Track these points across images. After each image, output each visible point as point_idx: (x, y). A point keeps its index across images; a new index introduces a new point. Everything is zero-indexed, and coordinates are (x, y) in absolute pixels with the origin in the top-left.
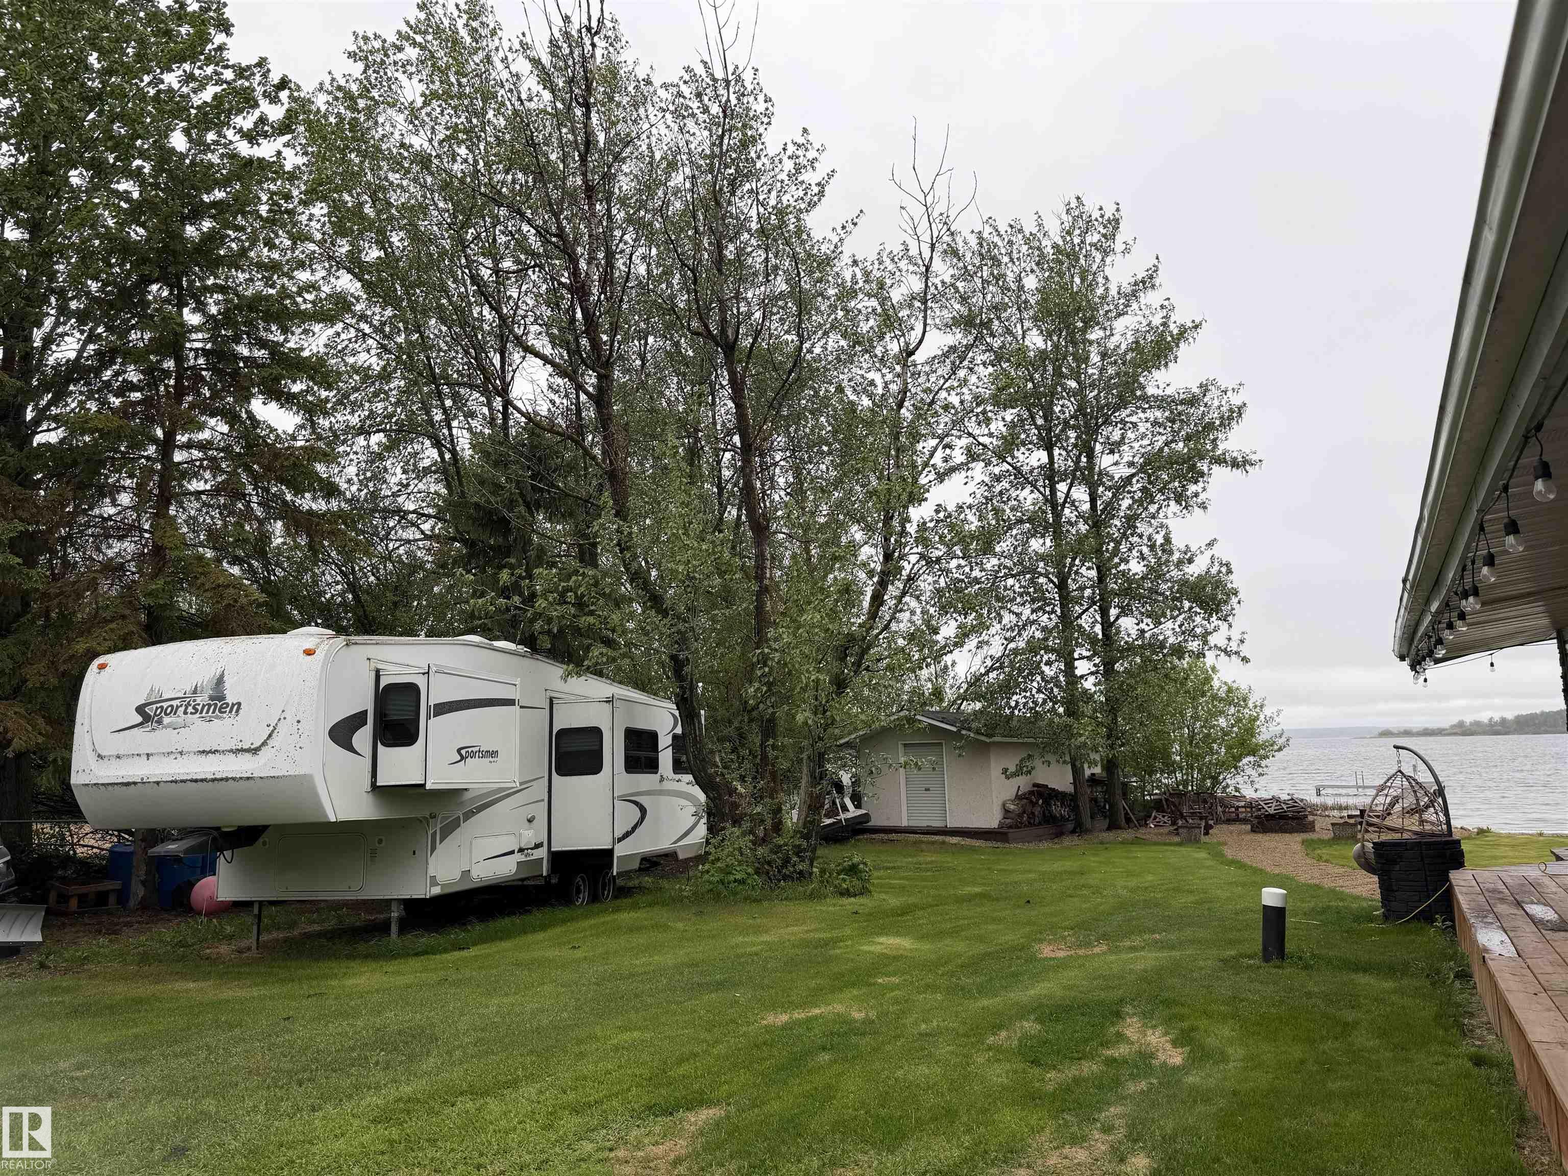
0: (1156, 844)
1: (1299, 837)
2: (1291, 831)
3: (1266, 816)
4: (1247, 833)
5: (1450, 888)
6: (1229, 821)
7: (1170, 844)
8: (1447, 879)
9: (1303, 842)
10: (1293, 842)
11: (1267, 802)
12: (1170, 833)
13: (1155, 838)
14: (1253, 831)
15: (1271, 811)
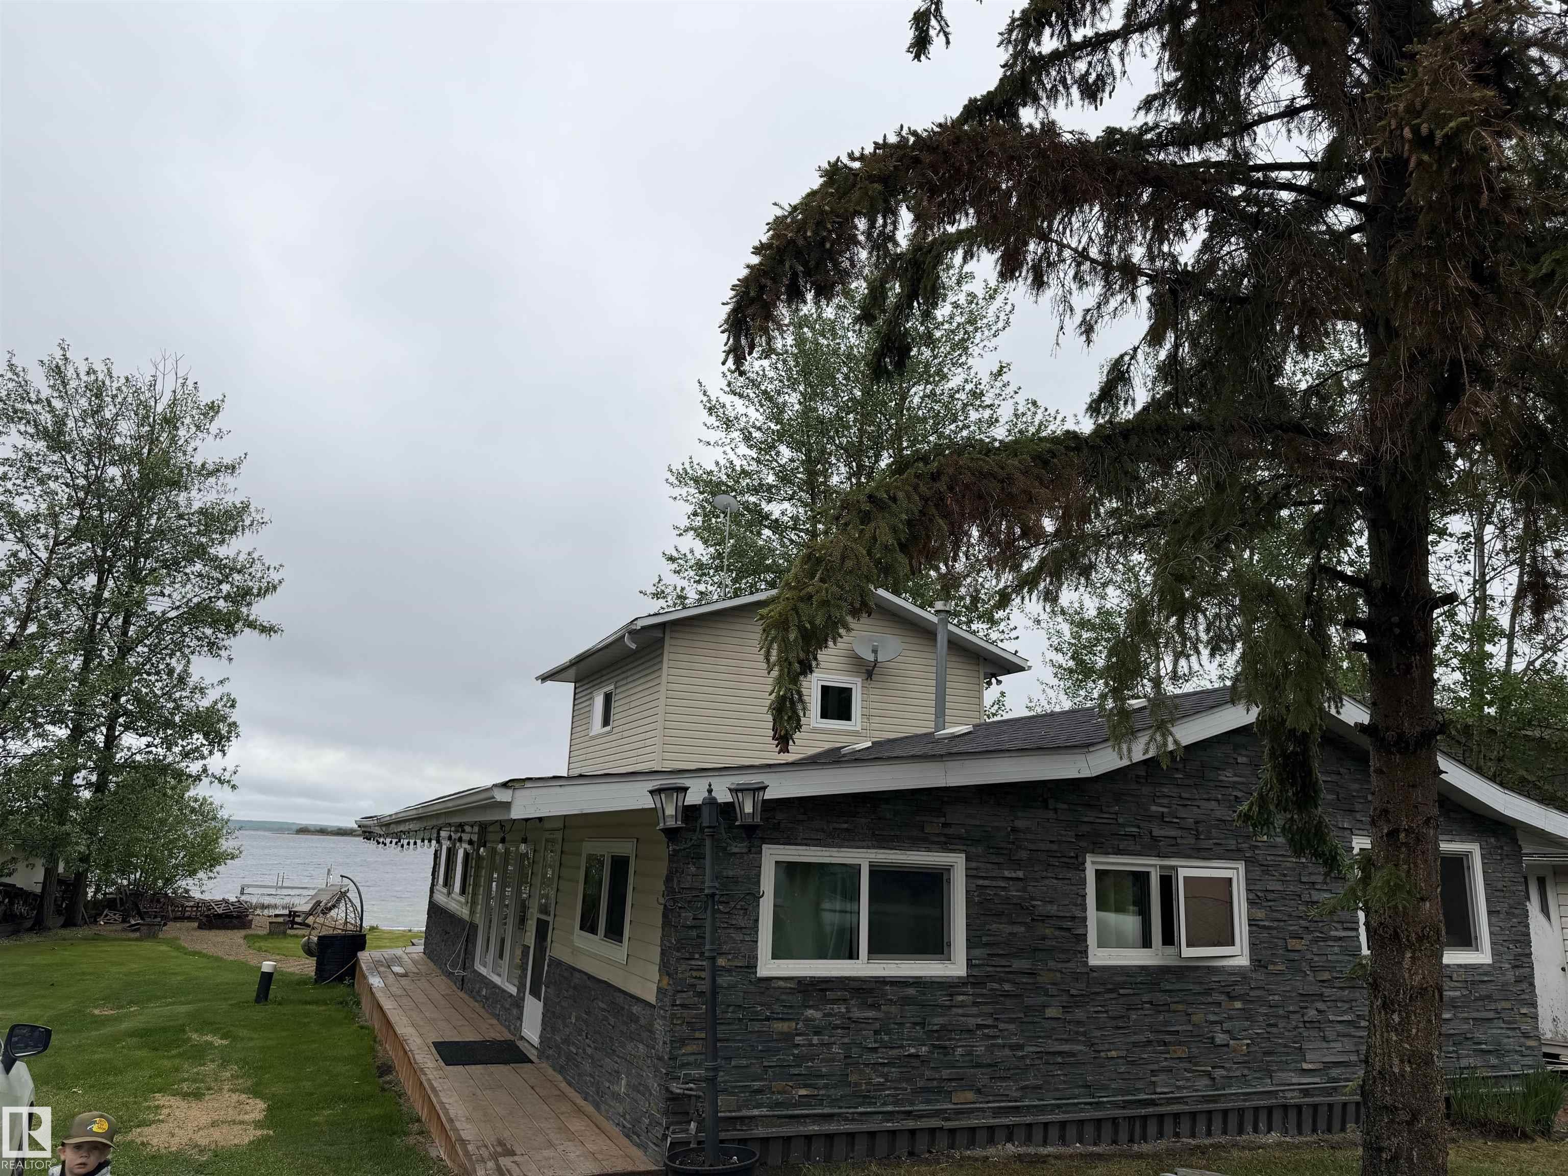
0: (115, 939)
1: (243, 933)
2: (233, 928)
3: (215, 915)
4: (193, 929)
5: (358, 960)
6: (176, 919)
7: (129, 940)
8: (356, 955)
9: (245, 937)
10: (237, 936)
11: (218, 903)
12: (124, 930)
13: (113, 935)
14: (199, 927)
15: (220, 911)
